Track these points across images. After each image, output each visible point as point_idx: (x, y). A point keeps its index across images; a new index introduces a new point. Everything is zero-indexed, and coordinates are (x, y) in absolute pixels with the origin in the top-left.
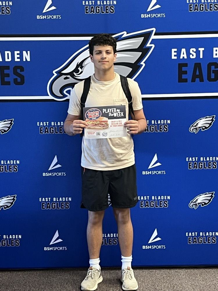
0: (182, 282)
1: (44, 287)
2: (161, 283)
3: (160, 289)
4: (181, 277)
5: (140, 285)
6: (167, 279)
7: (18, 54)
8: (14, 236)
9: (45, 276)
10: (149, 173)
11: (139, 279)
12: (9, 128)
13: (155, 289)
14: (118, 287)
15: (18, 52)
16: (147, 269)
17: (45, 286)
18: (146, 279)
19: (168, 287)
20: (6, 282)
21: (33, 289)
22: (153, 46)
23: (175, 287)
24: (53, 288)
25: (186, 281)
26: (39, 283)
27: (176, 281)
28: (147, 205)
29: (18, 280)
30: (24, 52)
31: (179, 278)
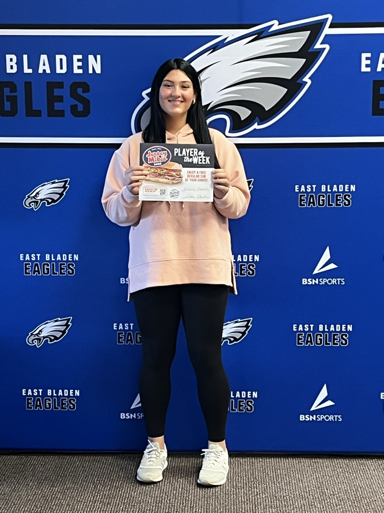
0: (372, 483)
1: (121, 485)
2: (333, 484)
3: (331, 495)
4: (370, 473)
5: (295, 486)
6: (343, 476)
7: (79, 60)
8: (67, 391)
9: (121, 465)
10: (315, 283)
11: (292, 475)
12: (61, 194)
13: (321, 494)
14: (254, 488)
15: (80, 57)
16: (307, 458)
17: (121, 483)
18: (305, 476)
19: (345, 490)
20: (52, 474)
21: (100, 487)
22: (327, 47)
23: (358, 491)
24: (136, 488)
25: (380, 481)
26: (111, 477)
27: (360, 480)
28: (309, 340)
29: (73, 472)
30: (91, 57)
31: (366, 476)
